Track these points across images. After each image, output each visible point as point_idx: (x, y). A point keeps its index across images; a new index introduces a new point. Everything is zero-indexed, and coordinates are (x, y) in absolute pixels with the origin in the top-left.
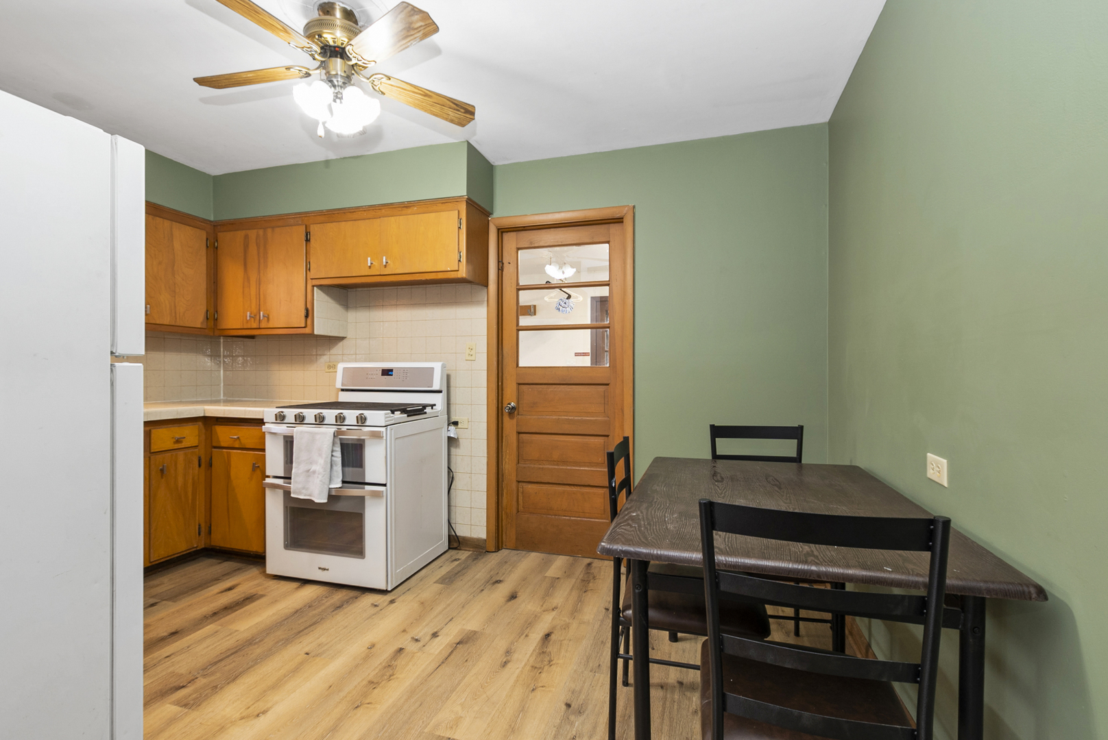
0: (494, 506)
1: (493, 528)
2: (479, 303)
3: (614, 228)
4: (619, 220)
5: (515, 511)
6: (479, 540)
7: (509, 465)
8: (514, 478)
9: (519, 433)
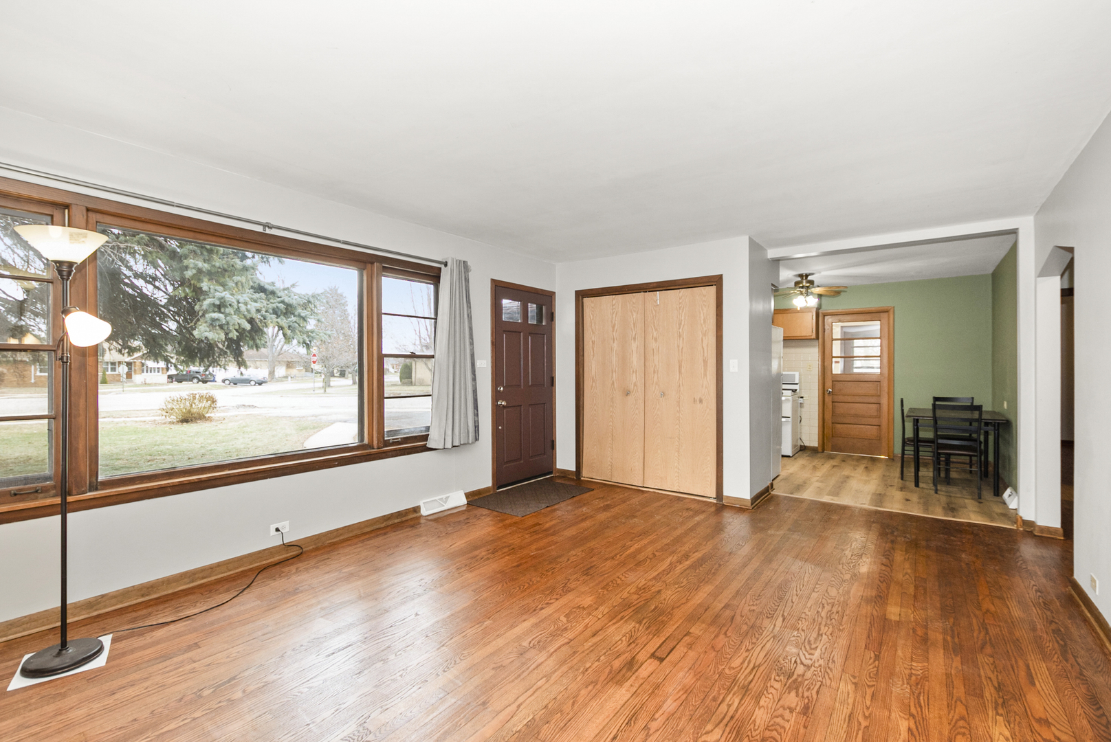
0: (821, 433)
1: (821, 442)
2: (814, 346)
3: (885, 315)
4: (887, 311)
5: (831, 436)
6: (814, 447)
7: (828, 416)
8: (830, 422)
9: (833, 402)
